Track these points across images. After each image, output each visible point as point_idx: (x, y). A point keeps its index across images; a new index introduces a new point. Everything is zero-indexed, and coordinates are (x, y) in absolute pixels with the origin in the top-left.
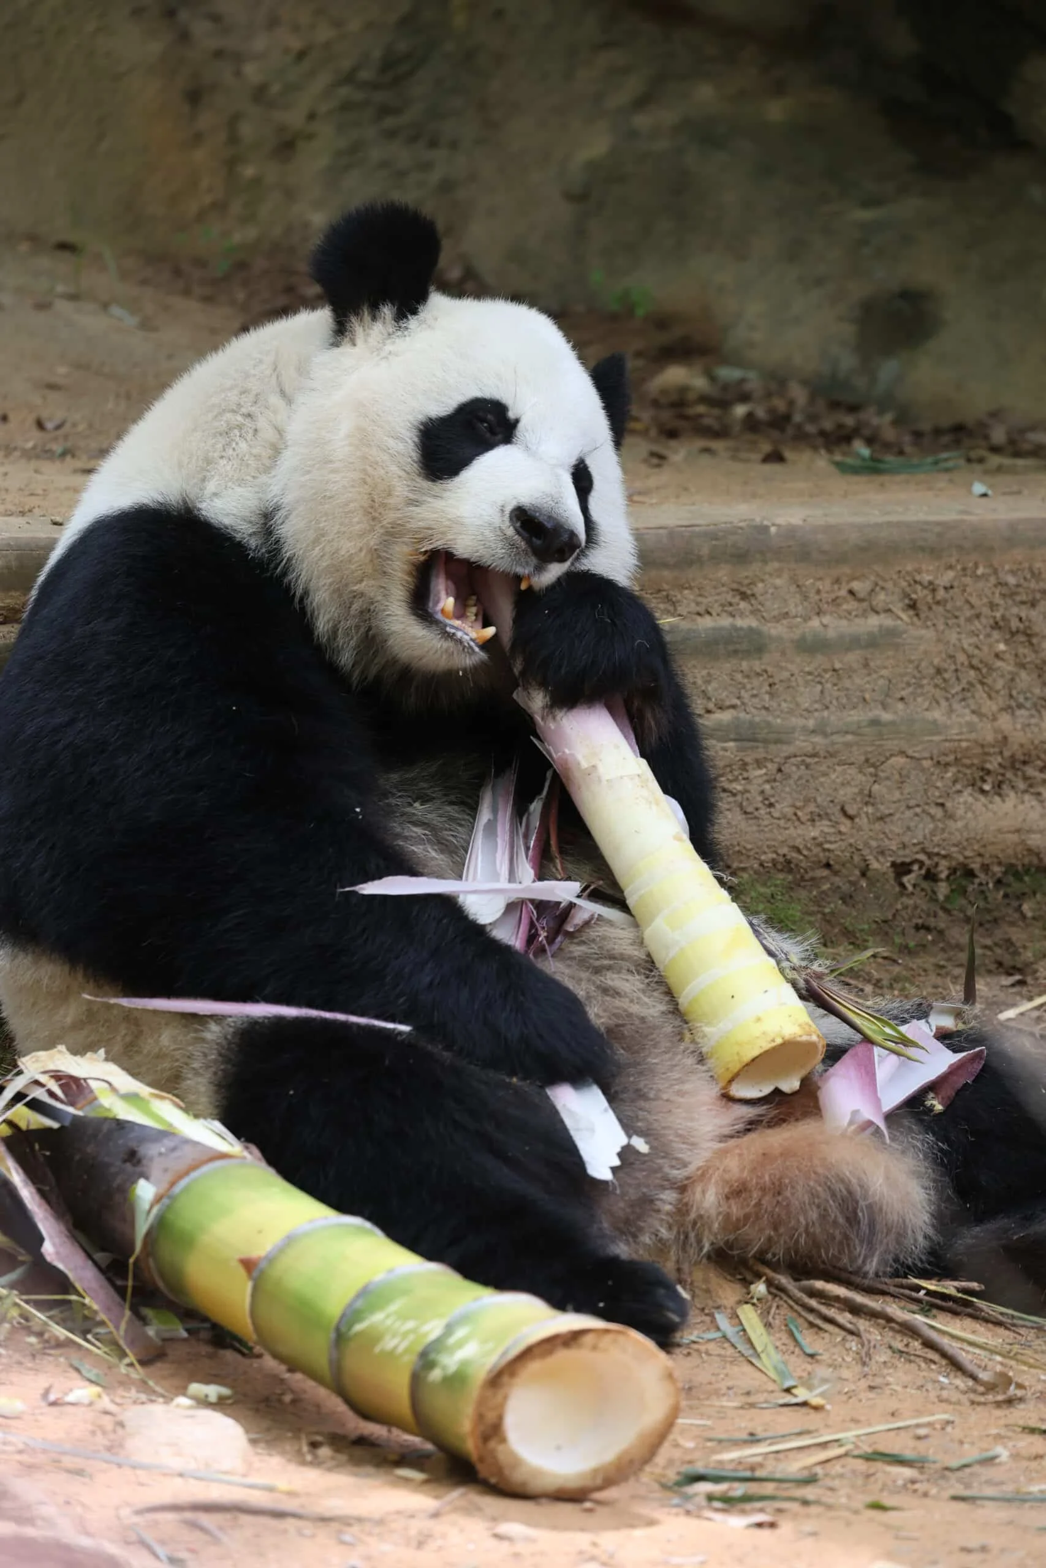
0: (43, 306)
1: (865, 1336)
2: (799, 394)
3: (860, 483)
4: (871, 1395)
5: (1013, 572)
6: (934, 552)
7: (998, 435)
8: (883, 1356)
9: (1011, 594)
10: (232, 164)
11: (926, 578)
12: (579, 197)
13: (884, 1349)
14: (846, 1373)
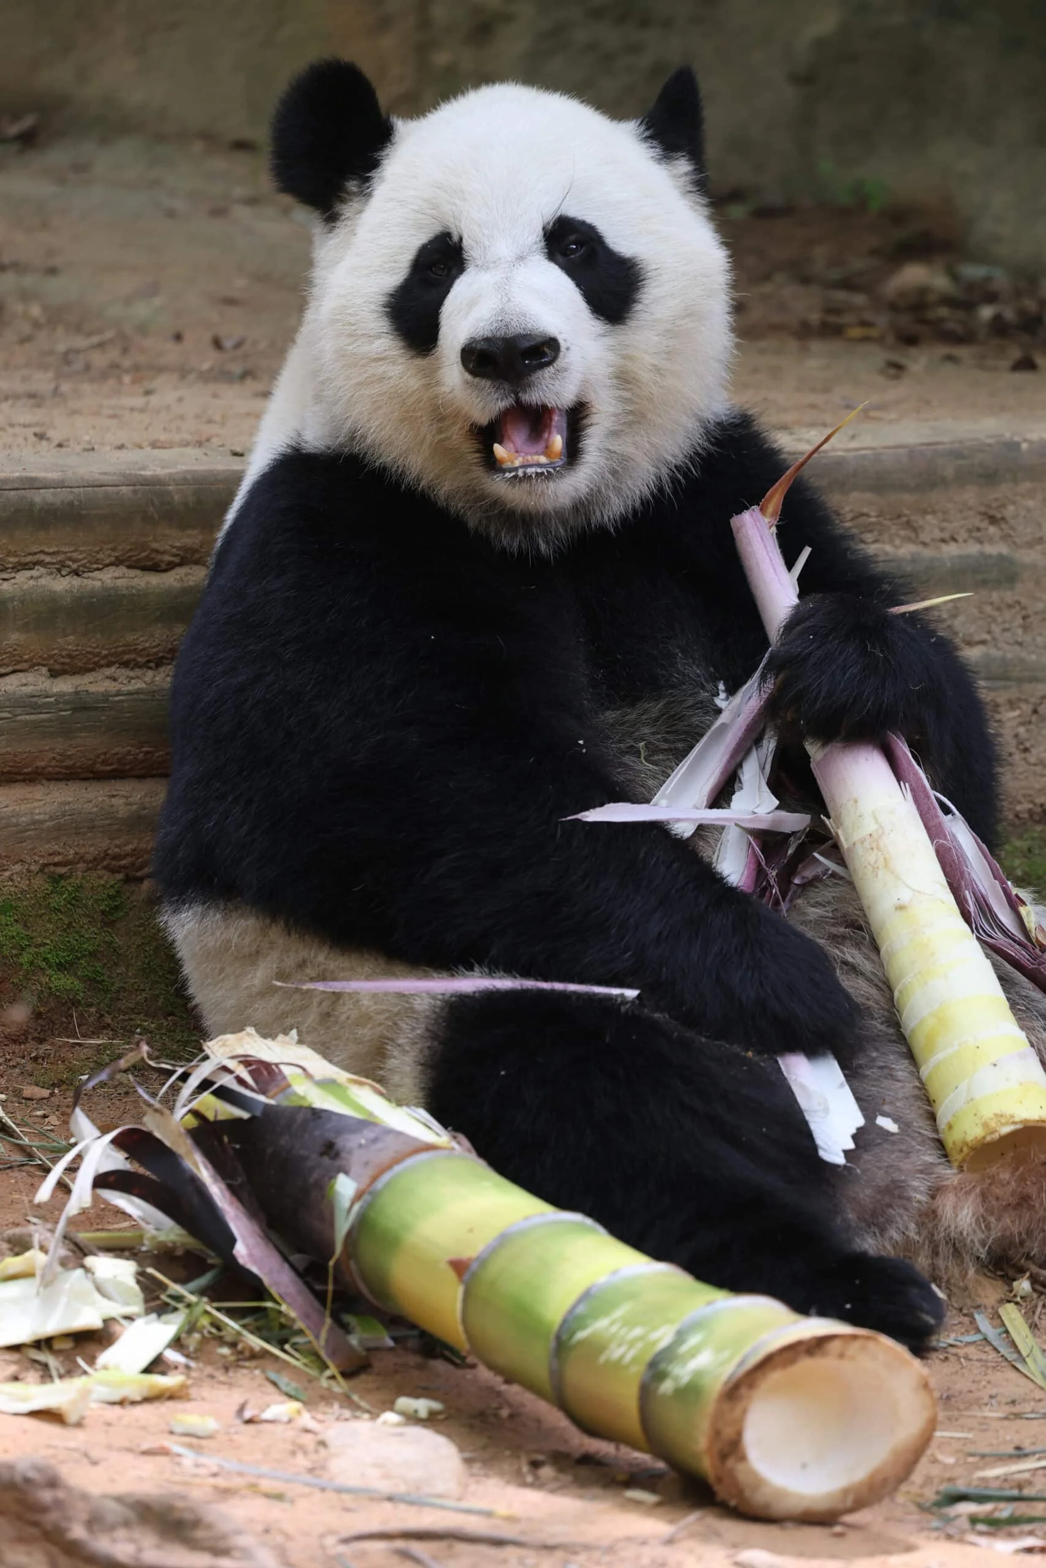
0: (219, 212)
10: (423, 50)
12: (804, 79)
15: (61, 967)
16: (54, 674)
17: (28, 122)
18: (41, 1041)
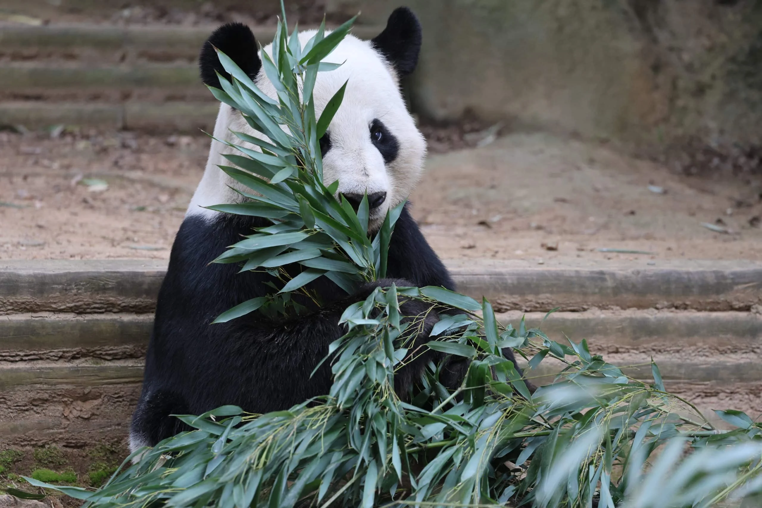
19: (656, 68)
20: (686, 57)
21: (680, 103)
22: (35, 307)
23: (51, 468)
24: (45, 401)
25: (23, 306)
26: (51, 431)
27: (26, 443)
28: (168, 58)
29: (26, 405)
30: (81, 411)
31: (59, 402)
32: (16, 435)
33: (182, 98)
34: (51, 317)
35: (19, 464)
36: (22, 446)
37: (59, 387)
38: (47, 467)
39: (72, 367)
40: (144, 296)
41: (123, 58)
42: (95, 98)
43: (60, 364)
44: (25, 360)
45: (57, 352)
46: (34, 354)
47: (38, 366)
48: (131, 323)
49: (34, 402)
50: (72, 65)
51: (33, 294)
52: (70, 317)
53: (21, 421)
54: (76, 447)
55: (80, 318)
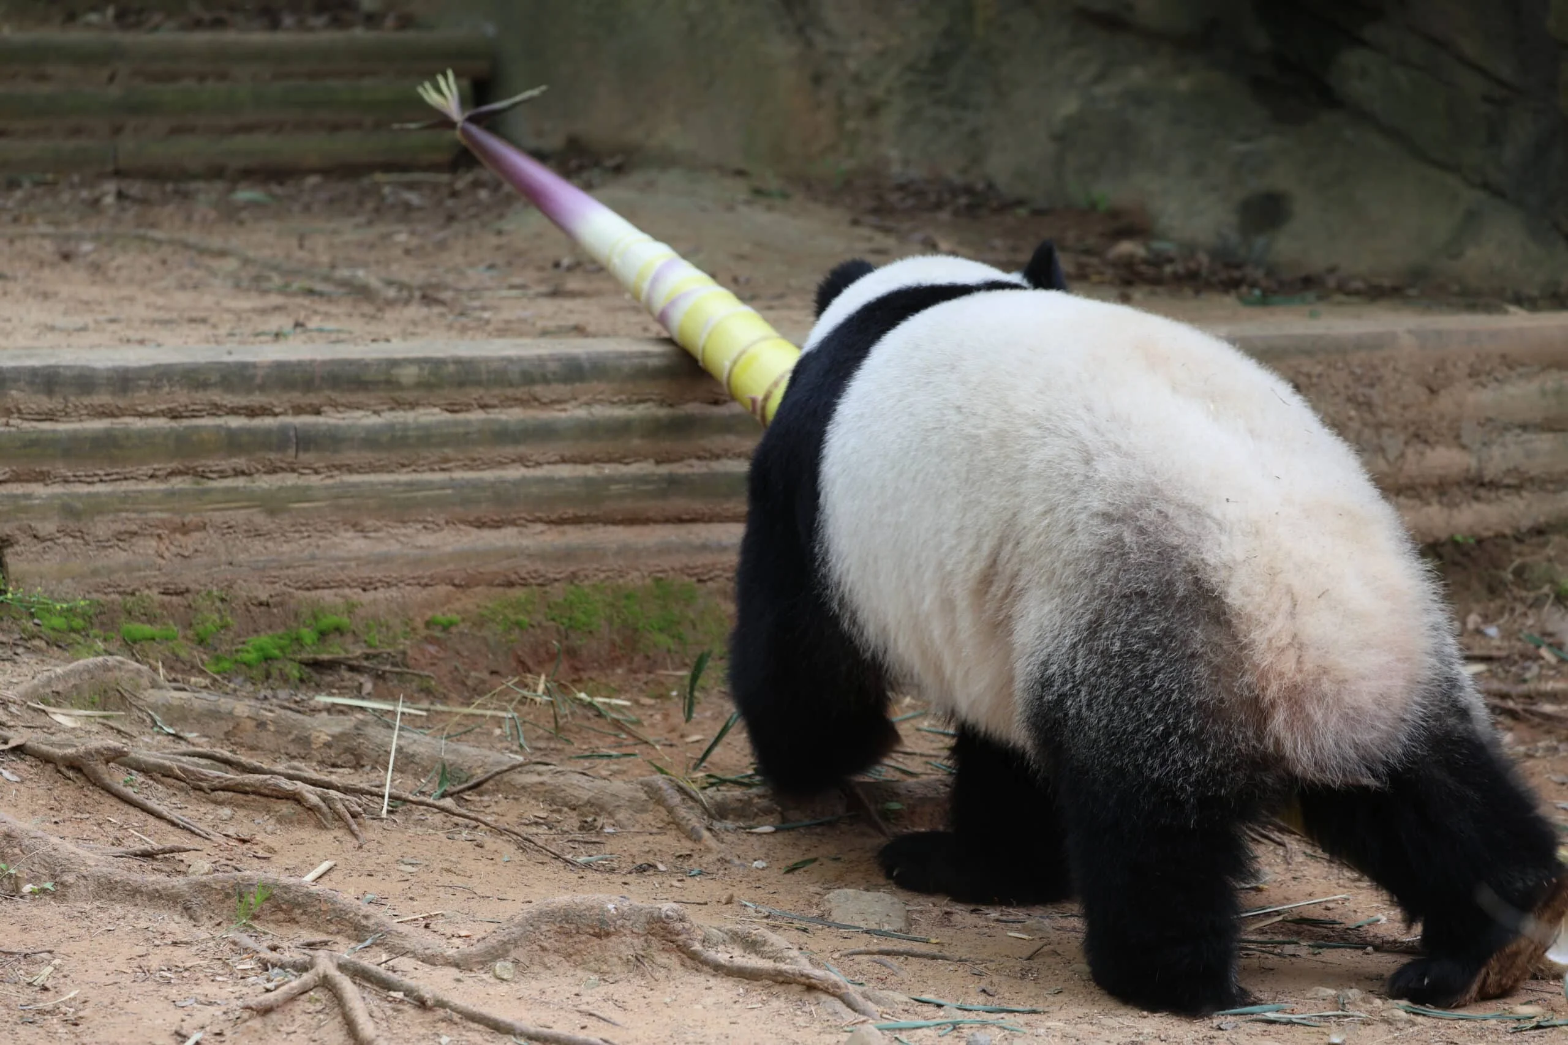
0: (730, 208)
1: (1289, 846)
2: (1204, 258)
3: (1258, 311)
4: (1294, 883)
5: (1360, 366)
6: (1309, 353)
7: (1332, 282)
8: (1301, 858)
9: (1358, 379)
10: (840, 121)
11: (1305, 369)
12: (1059, 138)
13: (1300, 854)
14: (1277, 869)
15: (661, 630)
16: (658, 463)
17: (618, 160)
18: (649, 672)
19: (817, 79)
20: (852, 65)
21: (850, 125)
22: (116, 412)
23: (143, 622)
24: (134, 534)
25: (101, 409)
26: (142, 573)
27: (110, 590)
28: (173, 77)
29: (108, 540)
30: (181, 546)
31: (151, 535)
32: (98, 580)
33: (192, 130)
34: (138, 424)
35: (104, 618)
36: (106, 594)
37: (151, 515)
38: (139, 620)
39: (166, 490)
40: (257, 393)
41: (112, 79)
42: (76, 132)
43: (150, 485)
44: (105, 481)
45: (147, 469)
46: (117, 473)
47: (123, 488)
48: (242, 430)
49: (119, 536)
50: (45, 89)
51: (113, 394)
52: (162, 423)
53: (102, 560)
54: (177, 594)
55: (174, 424)
